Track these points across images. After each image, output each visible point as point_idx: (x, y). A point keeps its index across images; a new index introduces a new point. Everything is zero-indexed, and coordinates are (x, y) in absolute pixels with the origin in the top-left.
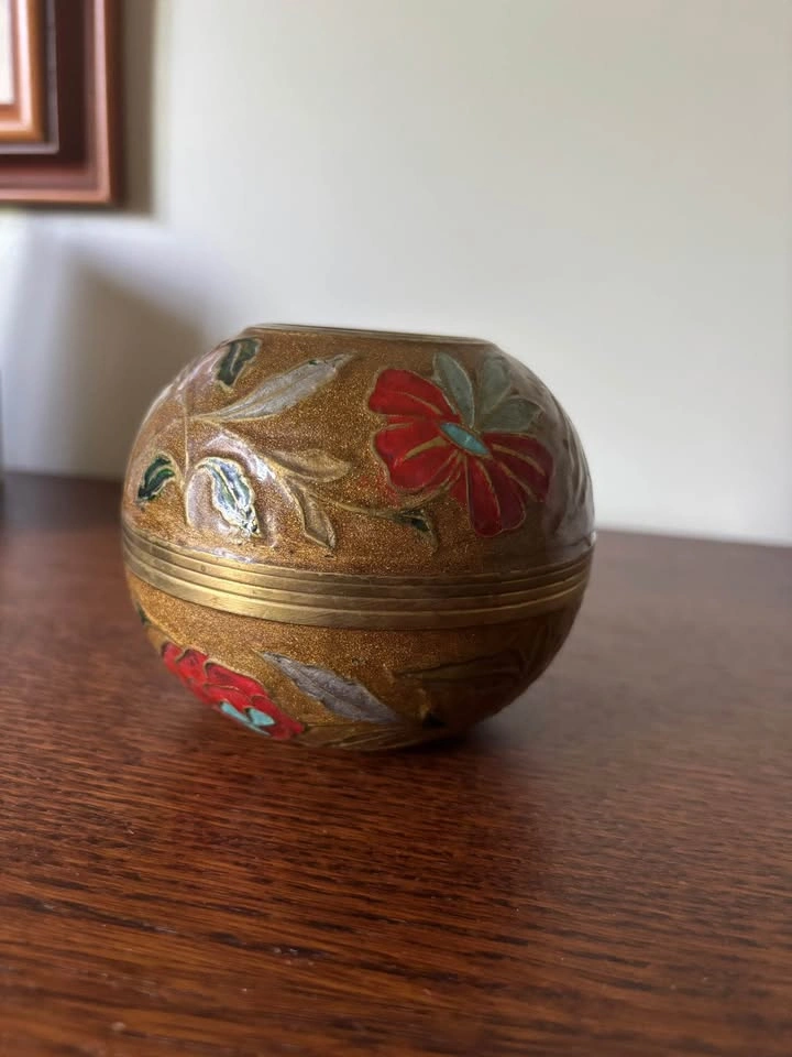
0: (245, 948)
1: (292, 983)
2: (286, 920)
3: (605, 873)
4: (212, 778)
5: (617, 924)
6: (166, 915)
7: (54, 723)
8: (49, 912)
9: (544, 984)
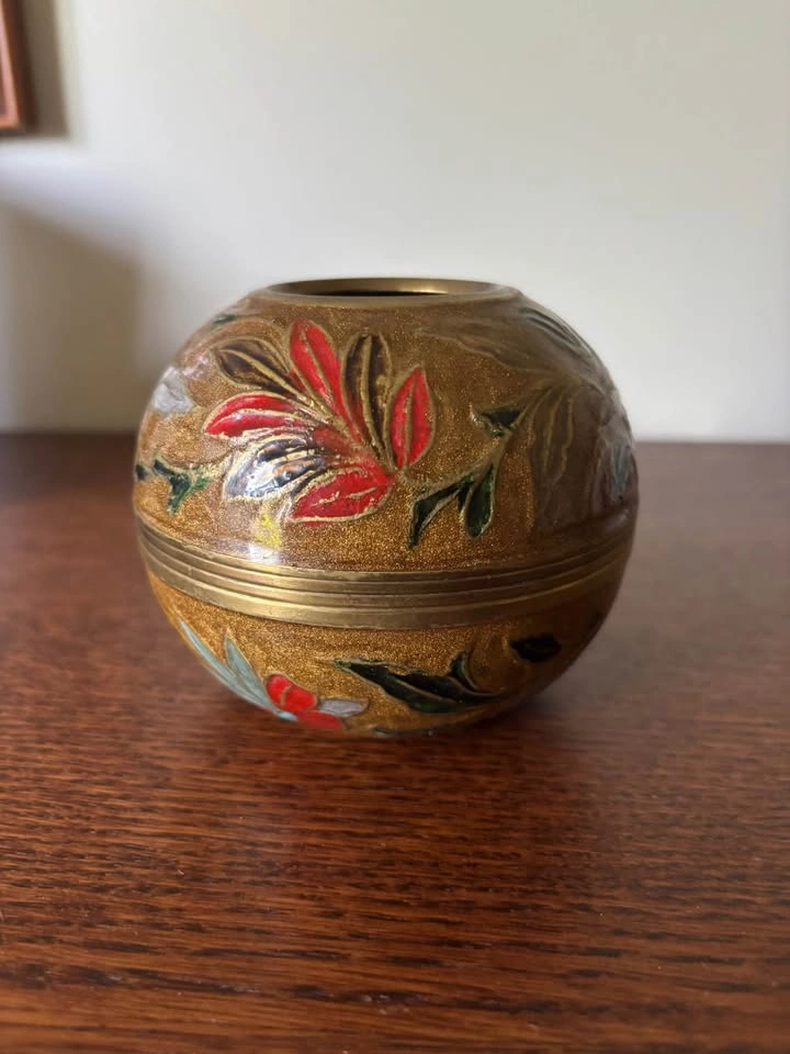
0: (335, 1000)
1: (391, 1036)
2: (370, 960)
3: (677, 858)
4: (253, 794)
5: (702, 918)
6: (243, 971)
7: (68, 746)
8: (115, 983)
9: (648, 1000)
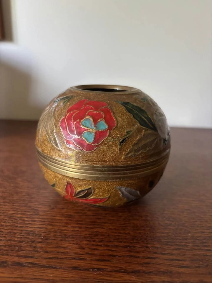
0: (83, 270)
1: (97, 279)
2: (92, 260)
4: (61, 217)
5: (176, 249)
6: (58, 263)
8: (25, 266)
9: (162, 270)
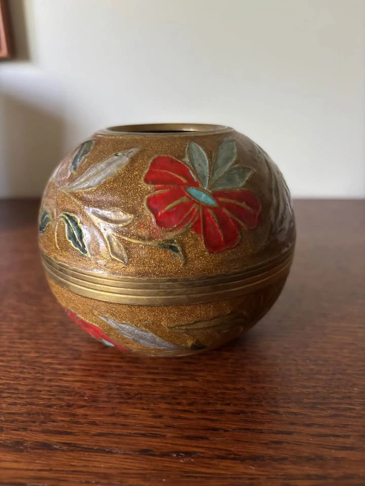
0: (159, 456)
1: (186, 472)
2: (176, 437)
3: (319, 389)
4: (120, 362)
5: (331, 416)
6: (116, 443)
7: (33, 341)
8: (56, 449)
9: (306, 454)
